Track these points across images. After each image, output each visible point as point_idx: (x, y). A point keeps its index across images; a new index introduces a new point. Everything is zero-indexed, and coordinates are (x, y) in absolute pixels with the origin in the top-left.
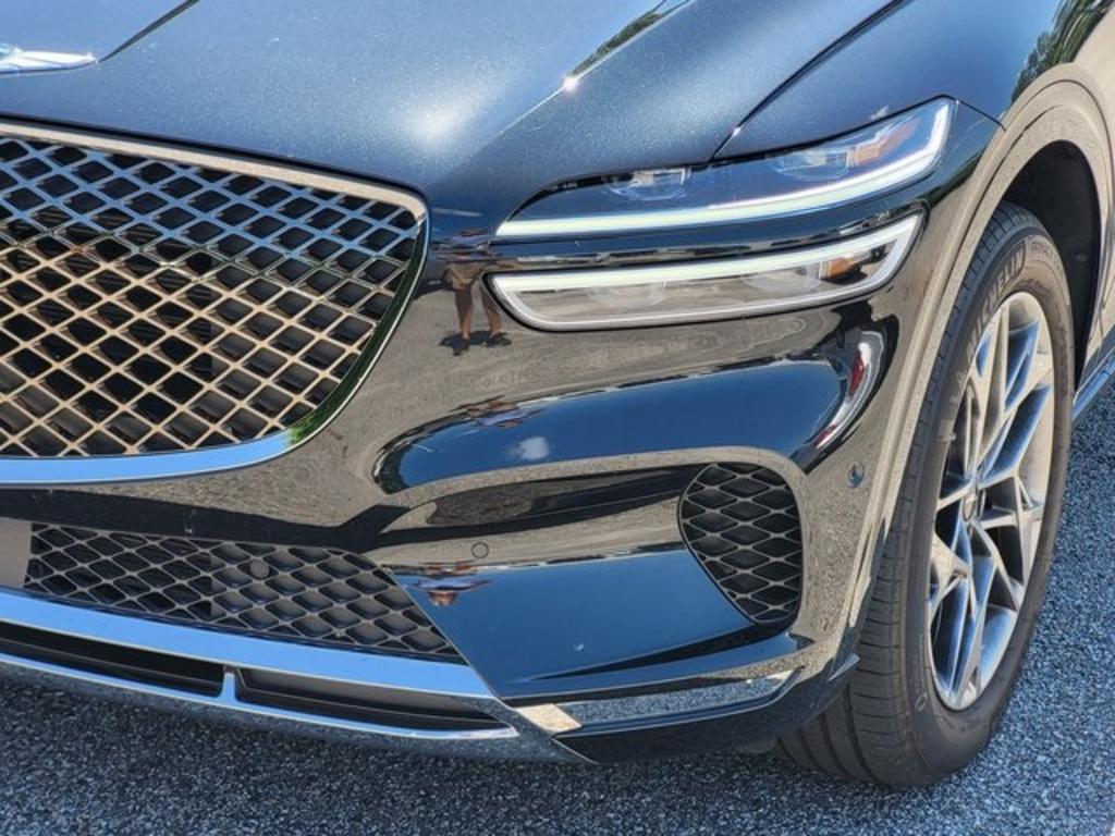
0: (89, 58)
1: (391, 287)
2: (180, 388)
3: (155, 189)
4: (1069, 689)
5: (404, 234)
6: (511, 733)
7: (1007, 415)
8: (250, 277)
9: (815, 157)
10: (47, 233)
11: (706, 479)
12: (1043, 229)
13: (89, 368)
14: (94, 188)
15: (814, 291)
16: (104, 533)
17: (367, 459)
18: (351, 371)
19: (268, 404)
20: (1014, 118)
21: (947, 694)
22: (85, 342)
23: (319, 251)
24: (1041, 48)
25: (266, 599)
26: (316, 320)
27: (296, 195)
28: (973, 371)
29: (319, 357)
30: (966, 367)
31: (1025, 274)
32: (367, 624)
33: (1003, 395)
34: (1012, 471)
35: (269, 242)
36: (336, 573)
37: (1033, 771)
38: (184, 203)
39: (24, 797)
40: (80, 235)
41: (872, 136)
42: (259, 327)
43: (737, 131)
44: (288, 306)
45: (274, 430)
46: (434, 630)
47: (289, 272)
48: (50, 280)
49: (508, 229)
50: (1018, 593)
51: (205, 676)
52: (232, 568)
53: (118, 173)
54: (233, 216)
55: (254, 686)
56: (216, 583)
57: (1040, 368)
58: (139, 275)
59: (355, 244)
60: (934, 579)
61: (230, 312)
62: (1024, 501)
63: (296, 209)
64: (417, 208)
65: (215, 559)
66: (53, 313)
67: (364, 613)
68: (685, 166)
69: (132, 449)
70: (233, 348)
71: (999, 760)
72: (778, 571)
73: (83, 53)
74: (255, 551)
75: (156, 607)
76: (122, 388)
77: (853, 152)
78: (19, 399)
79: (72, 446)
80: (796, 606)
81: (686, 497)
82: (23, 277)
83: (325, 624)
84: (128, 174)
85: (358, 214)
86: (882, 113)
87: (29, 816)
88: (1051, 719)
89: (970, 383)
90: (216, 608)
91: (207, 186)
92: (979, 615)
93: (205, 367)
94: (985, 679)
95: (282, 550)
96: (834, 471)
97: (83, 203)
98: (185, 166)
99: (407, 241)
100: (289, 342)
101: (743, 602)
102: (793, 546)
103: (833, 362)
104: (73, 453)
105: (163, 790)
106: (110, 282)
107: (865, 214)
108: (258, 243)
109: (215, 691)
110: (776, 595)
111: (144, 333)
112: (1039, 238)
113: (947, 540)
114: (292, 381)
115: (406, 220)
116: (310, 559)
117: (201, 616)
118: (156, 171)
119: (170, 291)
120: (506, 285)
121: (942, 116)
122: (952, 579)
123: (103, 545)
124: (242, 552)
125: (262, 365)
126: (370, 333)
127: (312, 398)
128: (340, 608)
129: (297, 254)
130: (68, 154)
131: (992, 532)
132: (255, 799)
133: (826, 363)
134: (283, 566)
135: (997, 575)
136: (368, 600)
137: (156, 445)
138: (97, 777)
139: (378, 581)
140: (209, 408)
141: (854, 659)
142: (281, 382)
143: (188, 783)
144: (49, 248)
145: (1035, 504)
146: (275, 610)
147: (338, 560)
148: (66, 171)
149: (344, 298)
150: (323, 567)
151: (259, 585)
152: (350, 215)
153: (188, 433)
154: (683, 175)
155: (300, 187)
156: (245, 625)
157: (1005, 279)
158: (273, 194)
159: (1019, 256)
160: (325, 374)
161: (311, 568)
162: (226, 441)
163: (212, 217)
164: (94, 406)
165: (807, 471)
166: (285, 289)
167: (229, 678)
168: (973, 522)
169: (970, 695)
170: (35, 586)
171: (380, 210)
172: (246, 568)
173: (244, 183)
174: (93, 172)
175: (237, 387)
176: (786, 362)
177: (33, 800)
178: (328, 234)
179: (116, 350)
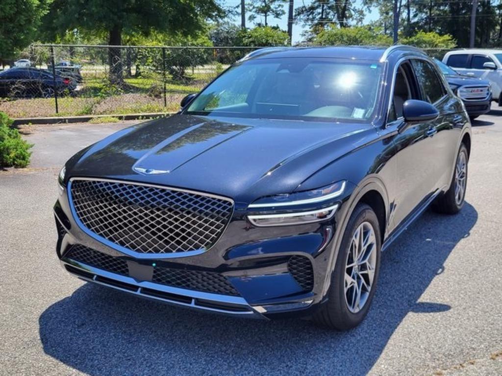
0: (168, 172)
1: (227, 218)
2: (184, 238)
3: (180, 198)
4: (382, 311)
5: (229, 207)
6: (252, 312)
7: (364, 248)
8: (198, 215)
9: (315, 192)
10: (158, 206)
11: (293, 259)
12: (370, 208)
13: (165, 234)
14: (168, 198)
15: (316, 219)
16: (168, 269)
17: (222, 253)
18: (219, 235)
19: (202, 242)
20: (361, 184)
21: (351, 309)
22: (165, 229)
23: (213, 210)
24: (370, 170)
25: (201, 283)
26: (212, 224)
27: (208, 199)
28: (354, 238)
29: (212, 232)
30: (352, 237)
31: (366, 218)
32: (222, 289)
33: (363, 244)
34: (366, 261)
35: (202, 208)
36: (216, 278)
37: (372, 328)
38: (185, 200)
39: (151, 328)
40: (164, 207)
41: (330, 187)
42: (200, 226)
43: (300, 185)
44: (206, 221)
45: (203, 247)
46: (236, 290)
47: (206, 214)
48: (158, 216)
49: (251, 206)
50: (369, 289)
51: (188, 299)
52: (194, 276)
53: (173, 194)
54: (196, 203)
55: (199, 302)
56: (191, 280)
57: (372, 238)
58: (176, 215)
59: (220, 209)
60: (346, 283)
61: (194, 223)
62: (369, 268)
63: (208, 202)
64: (232, 202)
65: (191, 275)
66: (159, 223)
67: (221, 286)
68: (288, 193)
69: (174, 251)
70: (195, 230)
71: (365, 325)
72: (309, 279)
73: (166, 170)
74: (199, 273)
75: (178, 285)
76: (172, 239)
77: (323, 191)
78: (152, 241)
79: (162, 251)
80: (313, 287)
81: (289, 263)
82: (153, 216)
83: (213, 289)
84: (175, 195)
85: (220, 203)
86: (333, 182)
87: (152, 332)
88: (377, 317)
89: (353, 241)
90: (191, 285)
91: (190, 197)
92: (359, 292)
93: (189, 234)
94: (361, 307)
95: (204, 273)
96: (321, 258)
97: (166, 200)
98: (186, 193)
99: (230, 208)
100: (206, 229)
101: (302, 285)
102: (312, 273)
103: (321, 233)
104: (162, 252)
105: (181, 328)
106: (170, 217)
107: (327, 203)
108: (200, 208)
109: (190, 303)
110: (308, 284)
111: (177, 227)
112: (369, 210)
113: (350, 275)
114: (207, 237)
115: (230, 204)
116: (210, 274)
117: (188, 287)
118: (180, 194)
119: (182, 218)
120: (251, 217)
121: (344, 184)
122: (351, 284)
123: (168, 272)
124: (196, 273)
125: (201, 233)
126: (223, 227)
127: (211, 240)
128: (216, 285)
129: (208, 211)
130: (163, 190)
131: (362, 274)
132: (201, 330)
133: (319, 234)
134: (205, 276)
135: (363, 284)
136: (222, 283)
137: (179, 251)
138: (167, 324)
139: (224, 280)
140: (190, 243)
141: (327, 299)
142: (204, 237)
143: (186, 326)
144: (158, 210)
145: (373, 269)
146: (203, 285)
147: (216, 275)
148: (162, 194)
149: (217, 220)
150: (213, 276)
151: (200, 280)
152: (219, 203)
153: (185, 247)
154: (287, 195)
155: (209, 197)
156: (197, 289)
157: (361, 219)
158: (203, 199)
159: (364, 214)
160: (213, 236)
161: (210, 276)
162: (193, 250)
163: (191, 203)
164: (167, 242)
165: (315, 258)
166: (205, 218)
167: (193, 300)
168: (357, 272)
169: (357, 310)
170: (154, 281)
171: (225, 202)
172: (197, 277)
173: (198, 196)
174: (168, 194)
175: (195, 238)
176: (312, 233)
177: (153, 329)
178: (214, 207)
179: (171, 231)
